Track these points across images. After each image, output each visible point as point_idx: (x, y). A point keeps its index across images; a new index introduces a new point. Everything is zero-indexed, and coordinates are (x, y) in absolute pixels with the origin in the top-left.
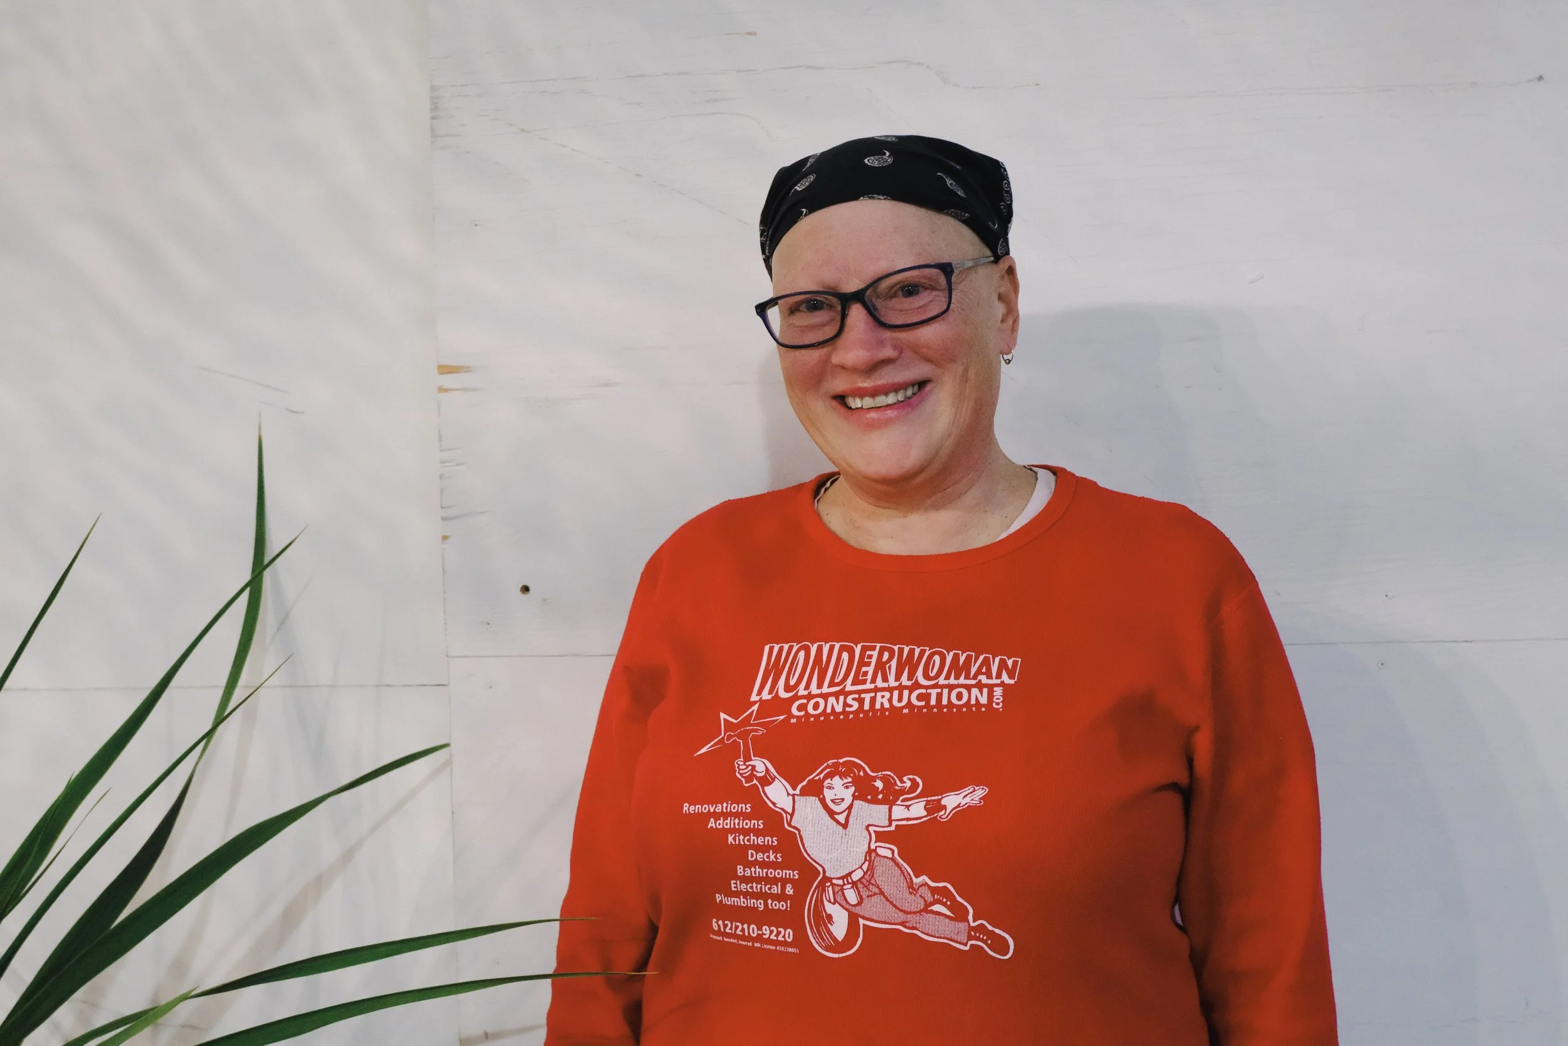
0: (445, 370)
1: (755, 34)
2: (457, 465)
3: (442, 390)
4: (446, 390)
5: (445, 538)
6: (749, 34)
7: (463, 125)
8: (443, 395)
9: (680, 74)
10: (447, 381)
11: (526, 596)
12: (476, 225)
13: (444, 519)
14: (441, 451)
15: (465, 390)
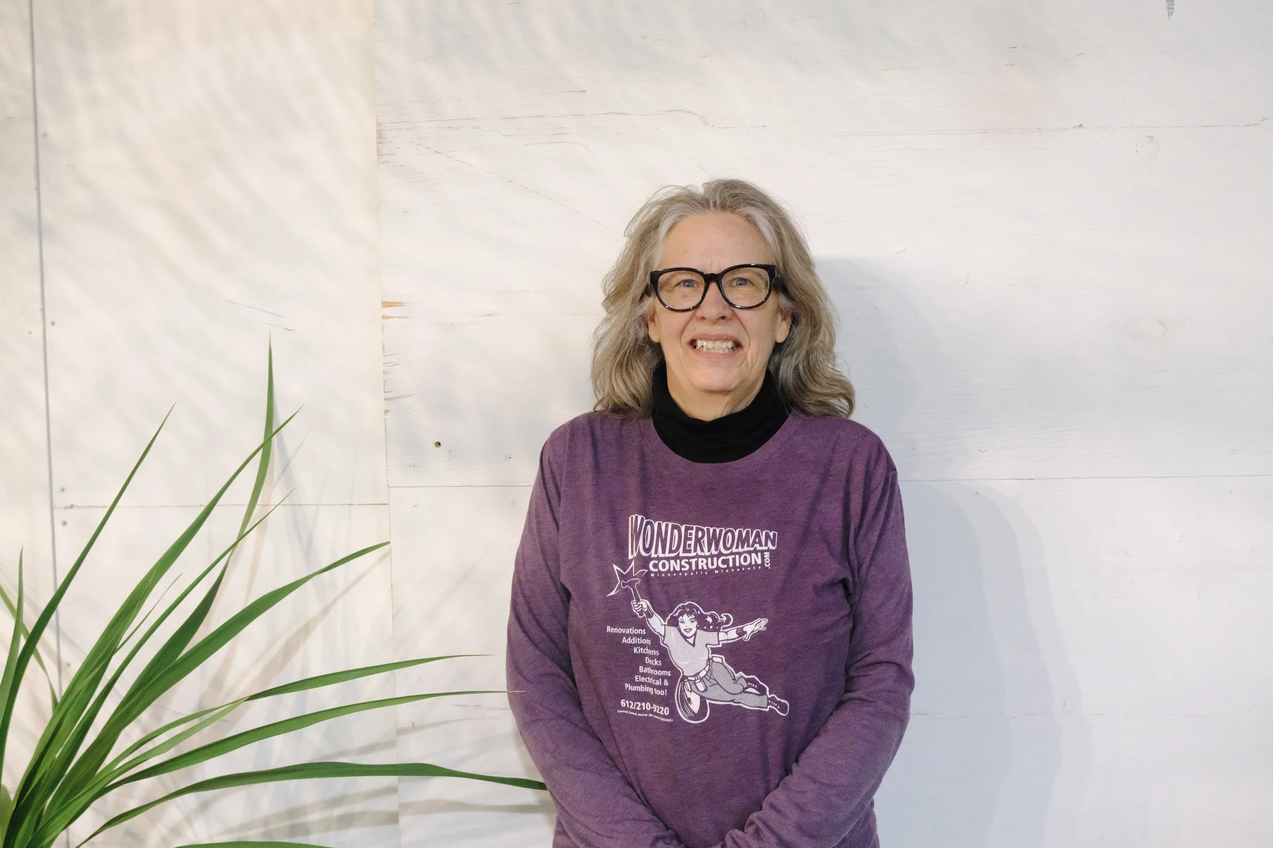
0: (386, 304)
1: (585, 92)
2: (394, 365)
3: (384, 317)
4: (387, 318)
5: (387, 411)
6: (581, 91)
7: (398, 148)
8: (385, 320)
9: (537, 117)
10: (388, 311)
11: (439, 449)
12: (406, 212)
13: (385, 399)
14: (384, 356)
15: (399, 317)
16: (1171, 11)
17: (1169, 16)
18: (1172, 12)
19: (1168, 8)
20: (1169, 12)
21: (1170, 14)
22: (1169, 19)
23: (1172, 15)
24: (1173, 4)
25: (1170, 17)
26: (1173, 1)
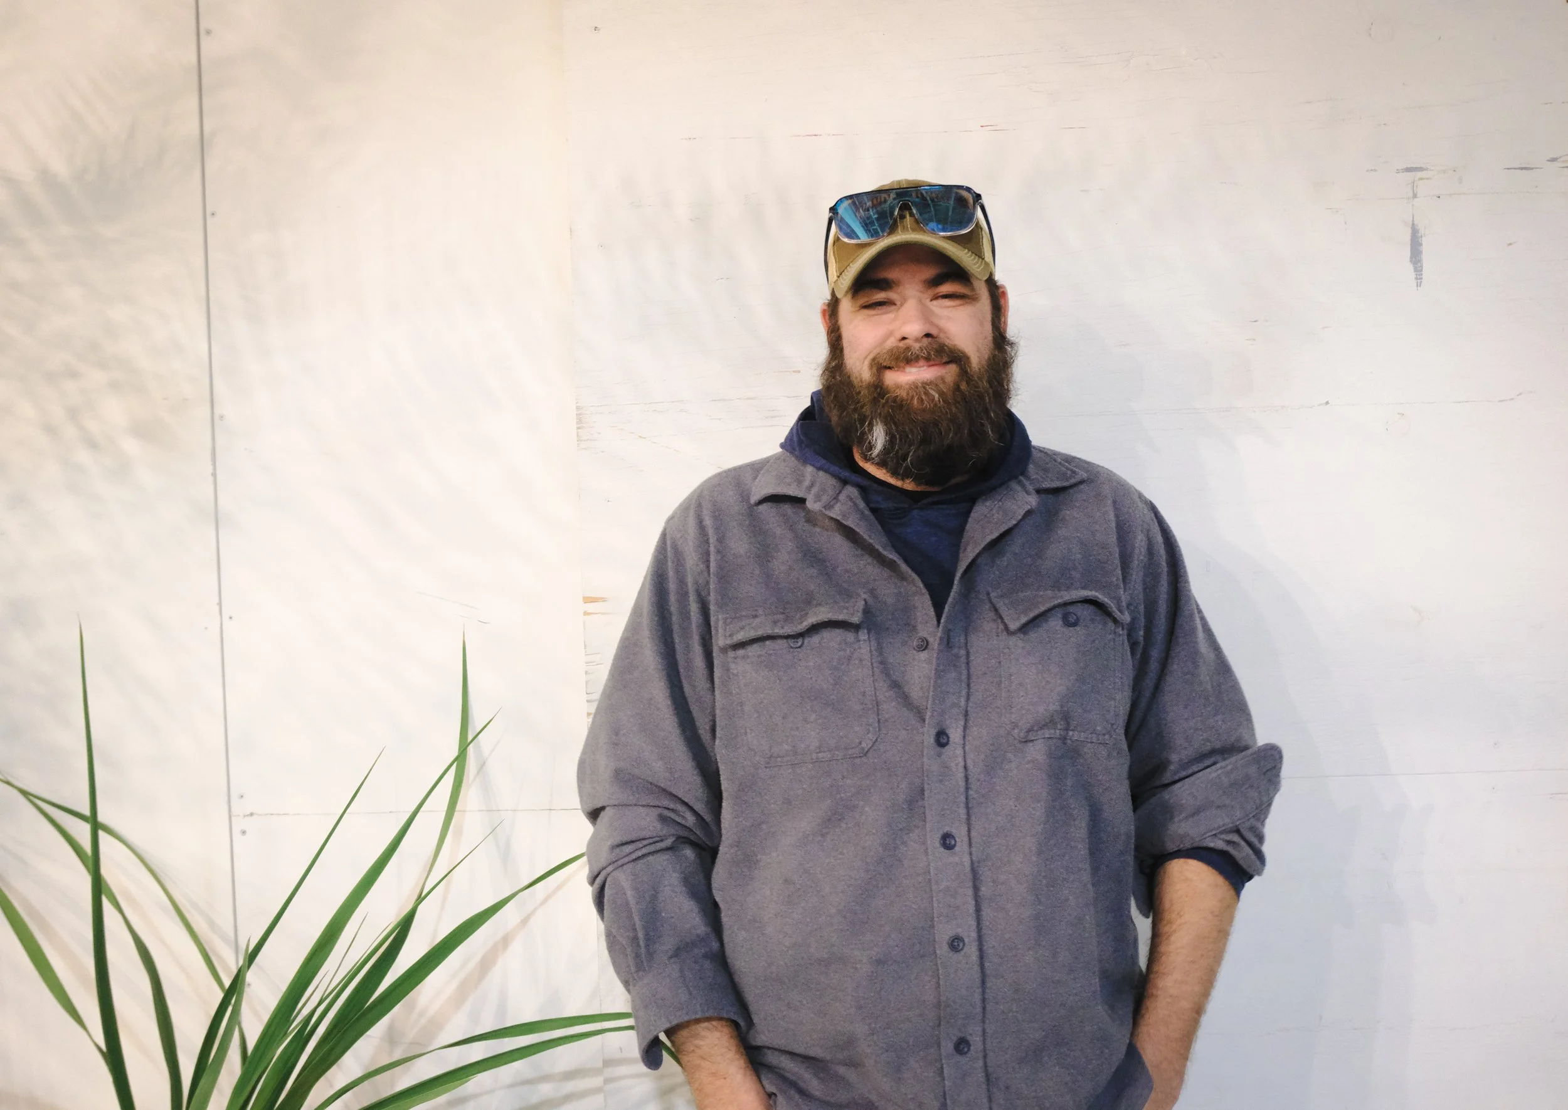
0: (588, 600)
1: (799, 372)
2: (597, 665)
3: (586, 613)
4: (590, 614)
6: (795, 372)
7: (599, 433)
8: (588, 618)
9: (748, 399)
10: (591, 607)
12: (609, 501)
13: (588, 701)
14: (586, 655)
15: (602, 614)
16: (1419, 281)
17: (1417, 286)
18: (1421, 283)
19: (1416, 279)
20: (1417, 283)
21: (1419, 285)
22: (1418, 290)
24: (1422, 274)
25: (1419, 288)
26: (1421, 271)
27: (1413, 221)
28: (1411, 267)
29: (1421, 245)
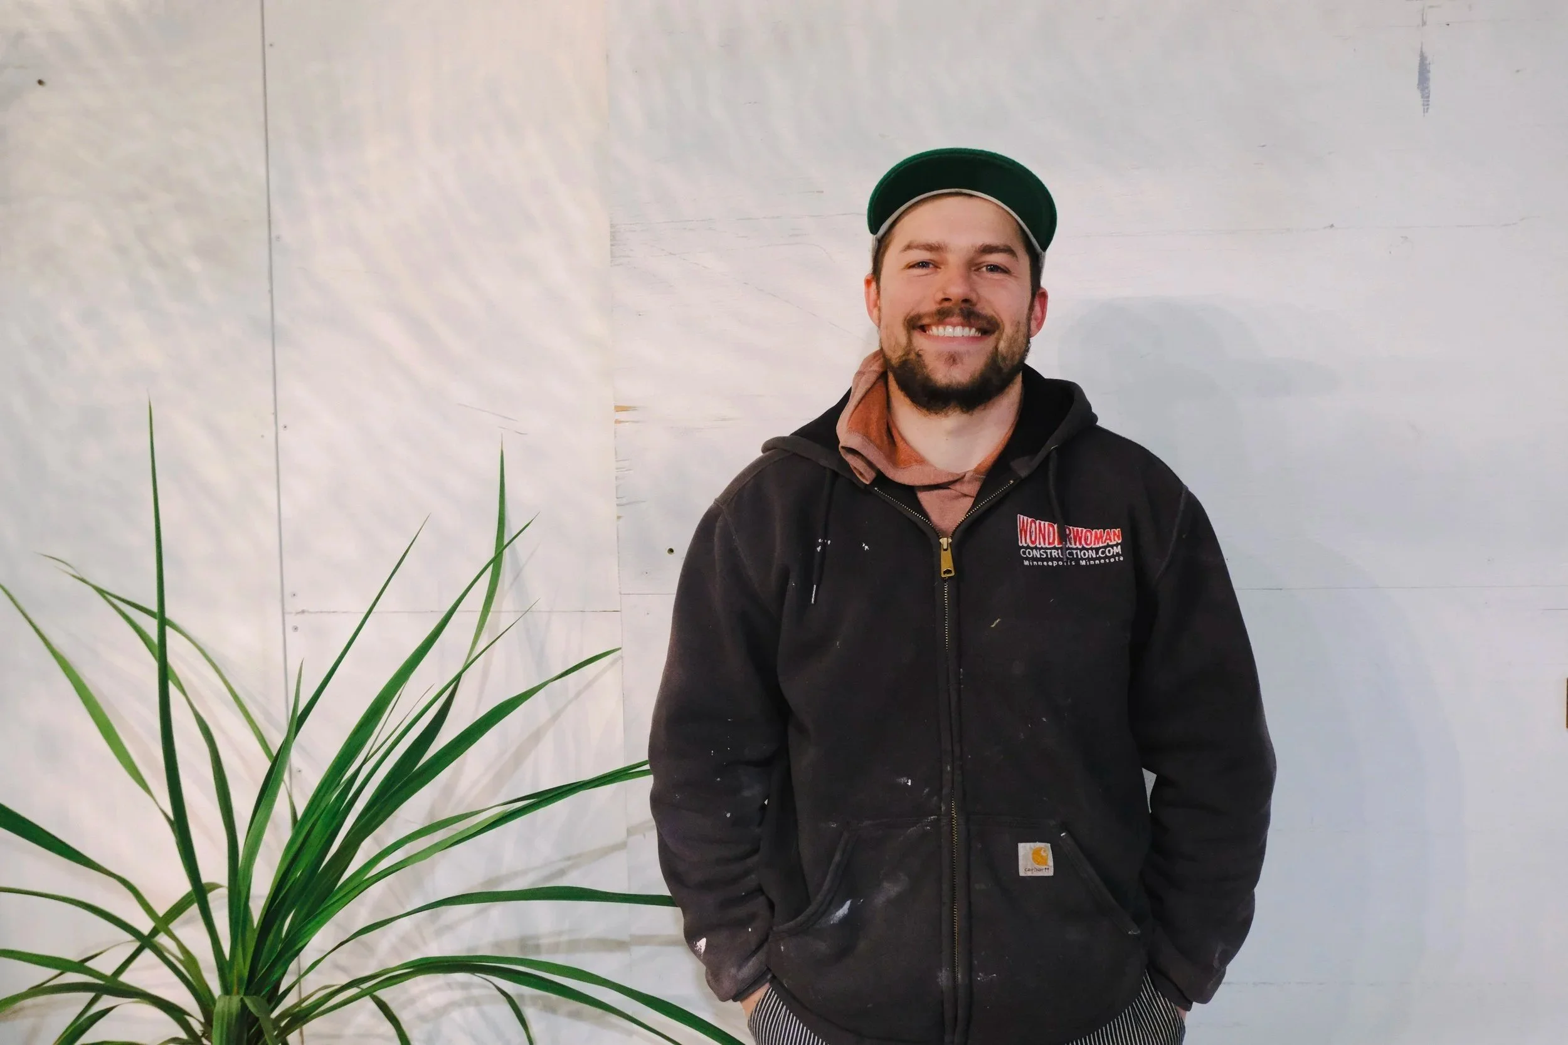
0: (619, 409)
1: (822, 192)
2: (627, 470)
3: (617, 422)
4: (620, 422)
5: (619, 518)
6: (819, 192)
7: (632, 250)
8: (618, 425)
9: (773, 218)
10: (622, 416)
11: (672, 556)
12: (640, 315)
13: (618, 505)
14: (617, 461)
15: (632, 422)
16: (1426, 107)
17: (1424, 112)
18: (1427, 109)
19: (1424, 105)
20: (1424, 109)
21: (1426, 111)
22: (1424, 116)
23: (1427, 112)
24: (1428, 101)
25: (1426, 114)
26: (1428, 97)
27: (1421, 48)
28: (1418, 94)
29: (1429, 72)
